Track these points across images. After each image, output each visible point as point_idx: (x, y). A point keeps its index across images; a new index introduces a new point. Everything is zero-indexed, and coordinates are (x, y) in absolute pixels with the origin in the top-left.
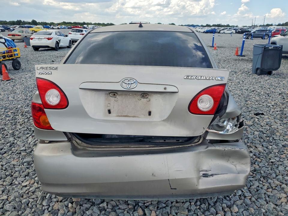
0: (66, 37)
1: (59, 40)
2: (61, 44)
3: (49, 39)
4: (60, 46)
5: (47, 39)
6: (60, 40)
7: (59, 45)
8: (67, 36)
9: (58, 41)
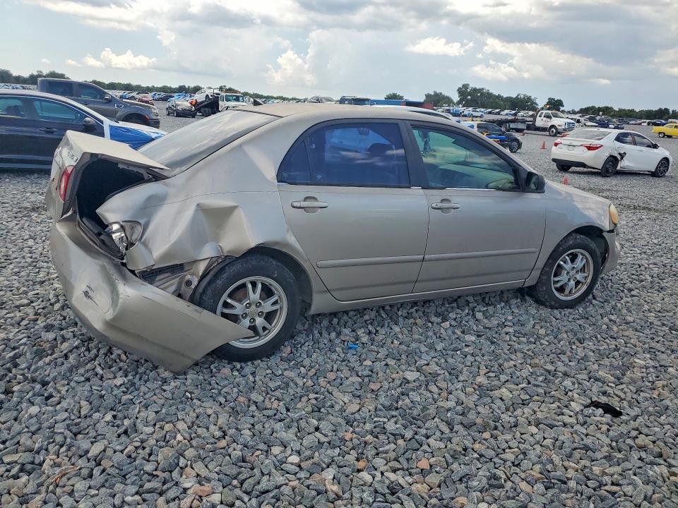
0: (655, 150)
1: (620, 154)
2: (624, 164)
3: (590, 148)
4: (618, 168)
5: (586, 147)
6: (625, 153)
7: (619, 165)
8: (655, 146)
9: (616, 155)
